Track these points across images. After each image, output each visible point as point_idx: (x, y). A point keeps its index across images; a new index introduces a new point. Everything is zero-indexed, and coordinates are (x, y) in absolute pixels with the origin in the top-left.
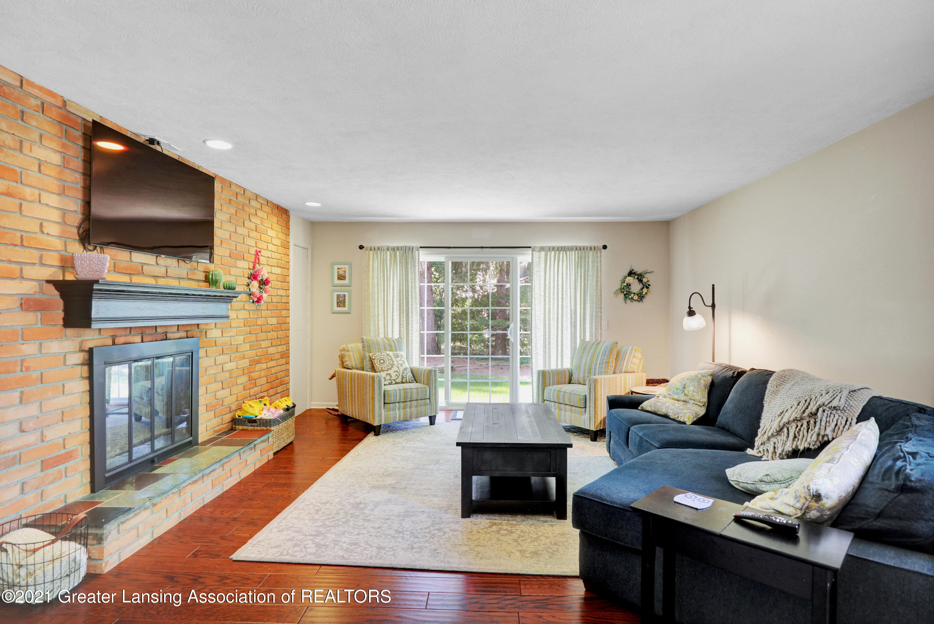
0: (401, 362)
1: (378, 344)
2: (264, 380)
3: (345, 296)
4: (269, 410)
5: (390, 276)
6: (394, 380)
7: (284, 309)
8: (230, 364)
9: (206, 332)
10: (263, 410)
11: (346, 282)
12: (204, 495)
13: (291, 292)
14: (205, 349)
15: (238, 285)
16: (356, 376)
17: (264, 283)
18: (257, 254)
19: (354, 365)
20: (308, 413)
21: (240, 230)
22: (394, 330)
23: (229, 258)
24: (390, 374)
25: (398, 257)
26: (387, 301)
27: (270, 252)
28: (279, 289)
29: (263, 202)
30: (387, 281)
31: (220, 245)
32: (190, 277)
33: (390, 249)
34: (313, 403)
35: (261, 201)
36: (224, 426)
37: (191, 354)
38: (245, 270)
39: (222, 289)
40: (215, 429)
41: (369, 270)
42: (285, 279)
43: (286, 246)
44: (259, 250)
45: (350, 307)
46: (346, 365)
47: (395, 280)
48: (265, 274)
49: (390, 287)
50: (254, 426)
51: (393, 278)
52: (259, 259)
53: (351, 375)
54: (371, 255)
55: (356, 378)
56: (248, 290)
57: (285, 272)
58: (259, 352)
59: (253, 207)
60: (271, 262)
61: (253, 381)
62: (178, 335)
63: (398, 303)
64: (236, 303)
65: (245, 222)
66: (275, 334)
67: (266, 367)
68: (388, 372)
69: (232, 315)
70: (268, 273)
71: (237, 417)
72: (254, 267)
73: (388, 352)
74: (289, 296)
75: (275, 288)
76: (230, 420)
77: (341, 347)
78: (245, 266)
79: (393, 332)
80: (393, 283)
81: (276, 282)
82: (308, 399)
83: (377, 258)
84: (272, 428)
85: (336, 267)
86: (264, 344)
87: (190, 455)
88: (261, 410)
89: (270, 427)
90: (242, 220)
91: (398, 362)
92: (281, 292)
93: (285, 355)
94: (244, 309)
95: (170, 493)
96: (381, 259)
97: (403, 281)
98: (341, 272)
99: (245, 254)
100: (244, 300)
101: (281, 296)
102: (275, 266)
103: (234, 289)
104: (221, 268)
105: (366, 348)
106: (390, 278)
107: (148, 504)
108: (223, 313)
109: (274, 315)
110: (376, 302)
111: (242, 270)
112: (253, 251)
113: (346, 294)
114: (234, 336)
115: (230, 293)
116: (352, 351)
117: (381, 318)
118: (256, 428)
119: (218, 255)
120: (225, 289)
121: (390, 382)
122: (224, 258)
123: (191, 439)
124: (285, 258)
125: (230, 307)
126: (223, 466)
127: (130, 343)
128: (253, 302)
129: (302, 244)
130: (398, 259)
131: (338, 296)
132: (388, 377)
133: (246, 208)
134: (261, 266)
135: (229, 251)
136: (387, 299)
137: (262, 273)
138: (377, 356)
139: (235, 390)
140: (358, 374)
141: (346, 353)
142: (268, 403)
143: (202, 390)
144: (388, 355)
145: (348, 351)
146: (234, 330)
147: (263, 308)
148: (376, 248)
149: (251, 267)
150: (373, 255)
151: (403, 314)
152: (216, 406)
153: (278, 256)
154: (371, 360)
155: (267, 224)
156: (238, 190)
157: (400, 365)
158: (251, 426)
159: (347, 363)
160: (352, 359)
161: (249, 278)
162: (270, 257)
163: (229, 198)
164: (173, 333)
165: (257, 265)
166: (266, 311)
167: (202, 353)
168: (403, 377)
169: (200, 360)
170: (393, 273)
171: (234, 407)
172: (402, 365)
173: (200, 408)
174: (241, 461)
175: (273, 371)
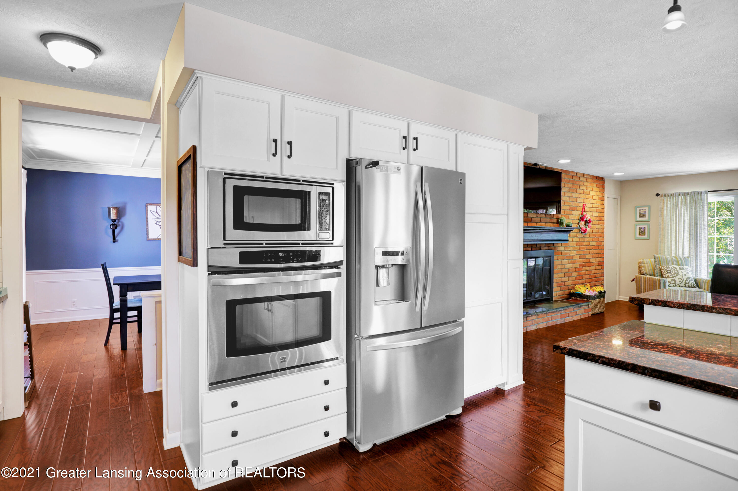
0: (685, 273)
1: (667, 260)
2: (587, 277)
3: (645, 228)
4: (589, 291)
5: (681, 213)
6: (678, 284)
7: (601, 237)
8: (568, 265)
9: (557, 248)
10: (586, 291)
11: (646, 219)
12: (557, 320)
13: (605, 226)
14: (556, 256)
15: (573, 224)
16: (648, 279)
17: (588, 222)
18: (584, 206)
19: (648, 273)
20: (617, 302)
21: (574, 195)
22: (685, 251)
23: (569, 210)
24: (675, 280)
25: (688, 200)
26: (679, 231)
27: (592, 204)
28: (597, 225)
29: (587, 177)
30: (679, 217)
31: (564, 204)
32: (550, 221)
33: (681, 195)
34: (620, 297)
35: (586, 177)
36: (565, 296)
37: (550, 257)
38: (577, 216)
39: (565, 227)
40: (561, 296)
41: (663, 210)
42: (601, 219)
43: (602, 199)
44: (585, 204)
45: (649, 236)
46: (642, 272)
47: (686, 216)
48: (588, 217)
49: (681, 221)
50: (581, 298)
51: (684, 215)
52: (585, 209)
53: (645, 279)
54: (665, 200)
55: (648, 280)
56: (579, 226)
57: (601, 215)
58: (584, 260)
59: (581, 181)
60: (592, 209)
61: (581, 276)
62: (545, 248)
63: (688, 233)
64: (572, 234)
65: (577, 190)
66: (595, 251)
67: (588, 269)
68: (673, 279)
69: (570, 239)
70: (590, 216)
71: (572, 292)
72: (582, 214)
73: (674, 266)
74: (604, 229)
75: (595, 225)
76: (568, 294)
77: (639, 261)
78: (577, 214)
79: (683, 253)
80: (684, 218)
81: (596, 221)
82: (617, 294)
83: (671, 202)
84: (591, 300)
85: (638, 209)
86: (587, 256)
87: (550, 303)
88: (585, 290)
89: (590, 300)
90: (575, 189)
91: (682, 273)
92: (599, 227)
93: (601, 264)
94: (576, 236)
95: (543, 313)
96: (673, 202)
97: (692, 216)
98: (642, 212)
99: (577, 207)
100: (576, 232)
101: (598, 229)
102: (595, 212)
103: (571, 226)
104: (564, 216)
105: (657, 262)
106: (681, 215)
107: (536, 314)
108: (566, 239)
109: (594, 240)
110: (670, 232)
111: (575, 216)
112: (581, 205)
113: (646, 227)
114: (571, 251)
115: (569, 228)
116: (647, 264)
117: (673, 243)
118: (582, 299)
119: (563, 210)
120: (567, 227)
121: (674, 285)
122: (566, 211)
123: (550, 297)
124: (601, 207)
125: (569, 236)
126: (565, 310)
127: (527, 250)
128: (581, 233)
129: (614, 196)
130: (688, 201)
131: (640, 228)
132: (673, 282)
133: (578, 183)
134: (586, 213)
135: (568, 207)
136: (679, 230)
137: (587, 217)
138: (665, 268)
139: (571, 279)
140: (650, 278)
141: (643, 265)
142: (589, 287)
143: (555, 276)
144: (674, 268)
145: (644, 264)
146: (571, 247)
147: (587, 236)
148: (669, 195)
149: (580, 214)
150: (667, 199)
151: (693, 240)
152: (561, 285)
153: (597, 206)
154: (661, 270)
155: (590, 188)
156: (573, 174)
157: (684, 275)
158: (579, 298)
159: (643, 271)
160: (647, 268)
161: (579, 220)
162: (592, 207)
163: (568, 179)
164: (543, 247)
165: (584, 213)
166: (589, 238)
167: (555, 258)
168: (686, 283)
169: (554, 261)
170: (684, 212)
171: (570, 288)
172: (685, 275)
173: (554, 284)
174: (574, 311)
175: (593, 272)
